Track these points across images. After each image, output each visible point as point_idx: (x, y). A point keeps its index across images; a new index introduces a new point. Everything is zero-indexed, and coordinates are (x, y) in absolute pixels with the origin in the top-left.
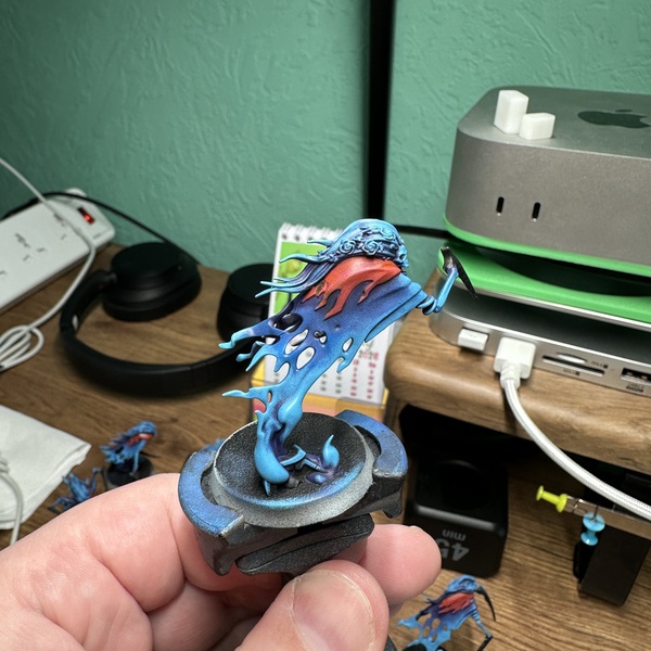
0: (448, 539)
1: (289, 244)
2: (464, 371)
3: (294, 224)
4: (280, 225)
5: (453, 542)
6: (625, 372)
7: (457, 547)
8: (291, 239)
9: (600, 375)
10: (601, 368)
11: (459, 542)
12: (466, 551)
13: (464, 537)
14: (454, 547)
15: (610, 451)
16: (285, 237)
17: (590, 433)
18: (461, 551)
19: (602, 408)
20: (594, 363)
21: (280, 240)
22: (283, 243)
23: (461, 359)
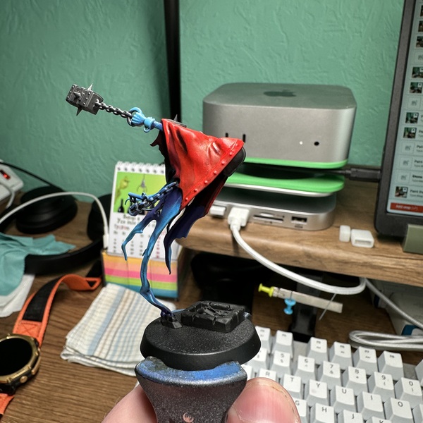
1: (121, 173)
2: (214, 226)
3: (124, 161)
4: (116, 163)
6: (294, 218)
8: (122, 170)
9: (281, 222)
10: (281, 218)
15: (288, 258)
16: (119, 169)
17: (276, 250)
19: (282, 237)
20: (278, 216)
21: (116, 171)
22: (118, 173)
23: (213, 221)
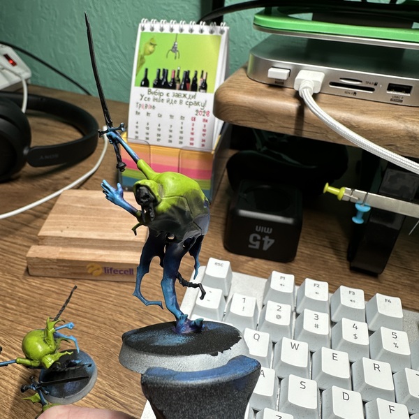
0: (259, 233)
1: (146, 33)
3: (150, 19)
5: (263, 235)
7: (266, 239)
9: (371, 92)
10: (372, 87)
11: (267, 234)
12: (272, 241)
13: (271, 230)
14: (264, 239)
16: (143, 29)
17: (364, 127)
18: (269, 242)
20: (367, 82)
21: (140, 31)
22: (142, 33)
